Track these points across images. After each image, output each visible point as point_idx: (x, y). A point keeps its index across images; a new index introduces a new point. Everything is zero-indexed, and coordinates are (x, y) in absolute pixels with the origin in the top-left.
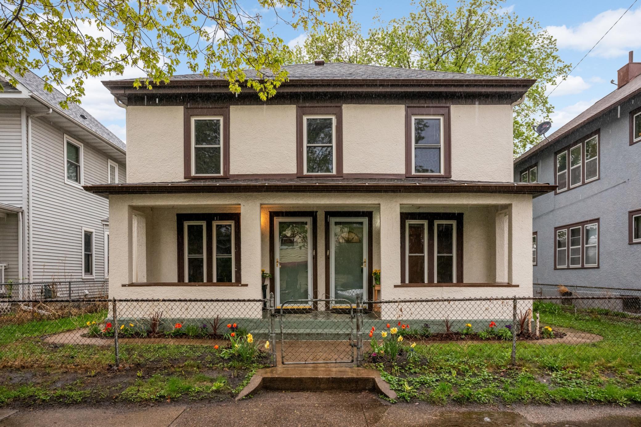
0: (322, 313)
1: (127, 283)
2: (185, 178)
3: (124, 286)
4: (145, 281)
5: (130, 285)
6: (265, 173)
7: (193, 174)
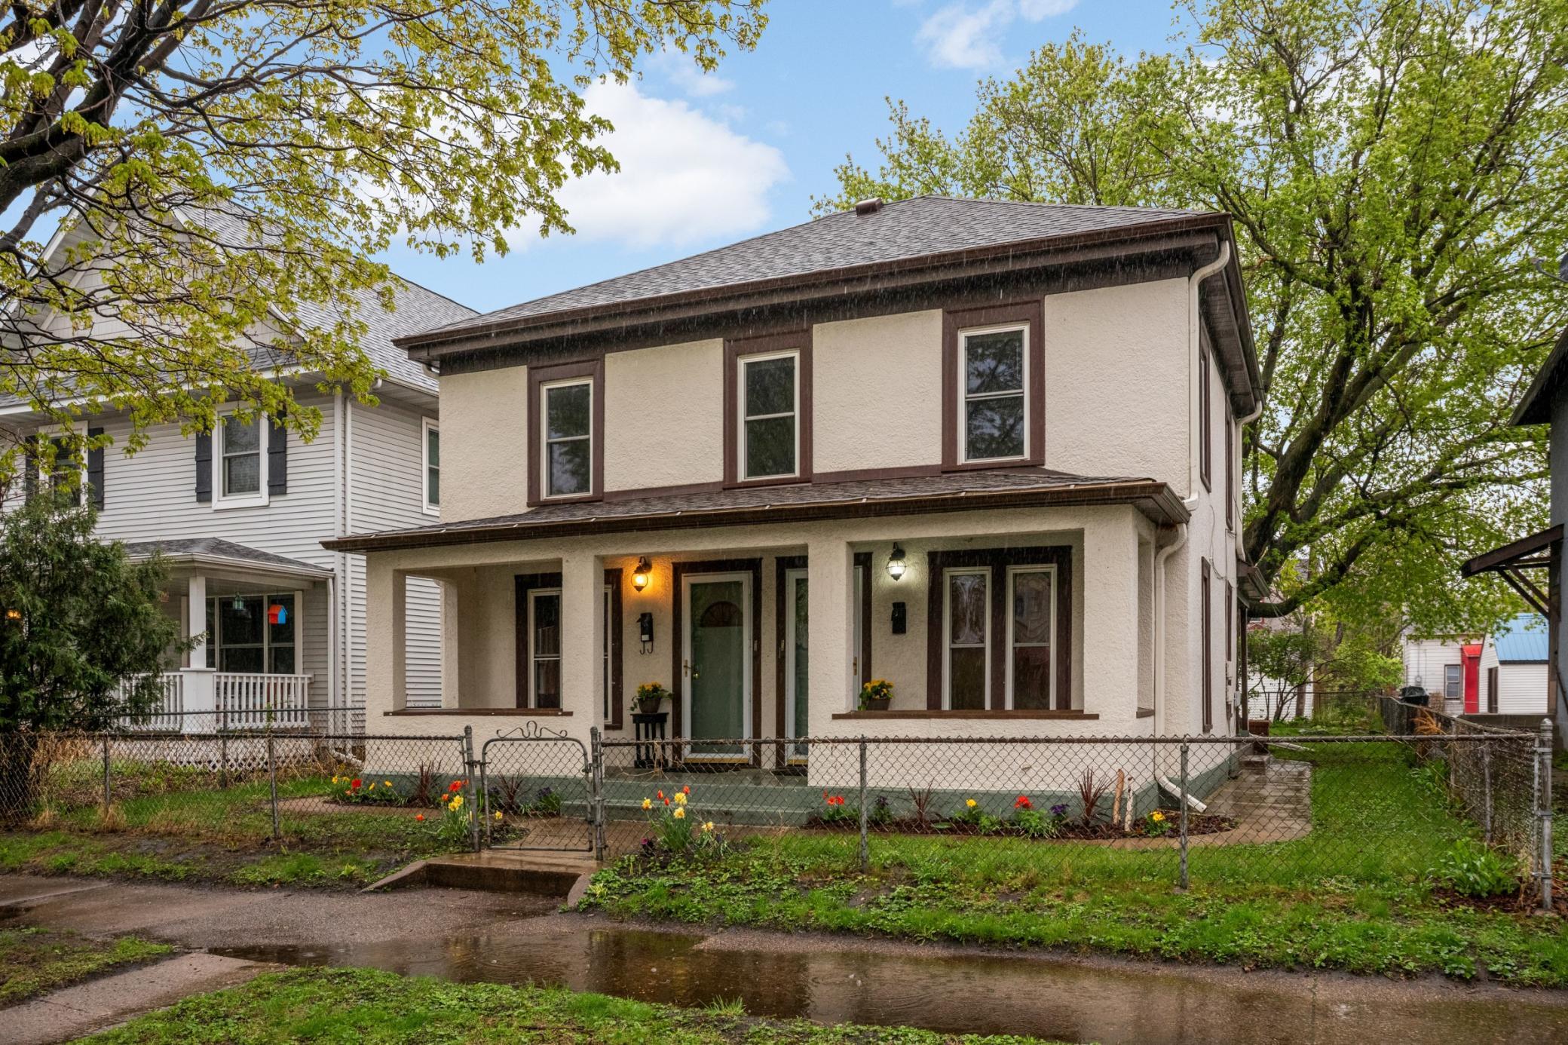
0: (767, 772)
1: (391, 709)
2: (529, 505)
3: (386, 714)
4: (456, 705)
5: (395, 714)
6: (666, 484)
7: (544, 495)
